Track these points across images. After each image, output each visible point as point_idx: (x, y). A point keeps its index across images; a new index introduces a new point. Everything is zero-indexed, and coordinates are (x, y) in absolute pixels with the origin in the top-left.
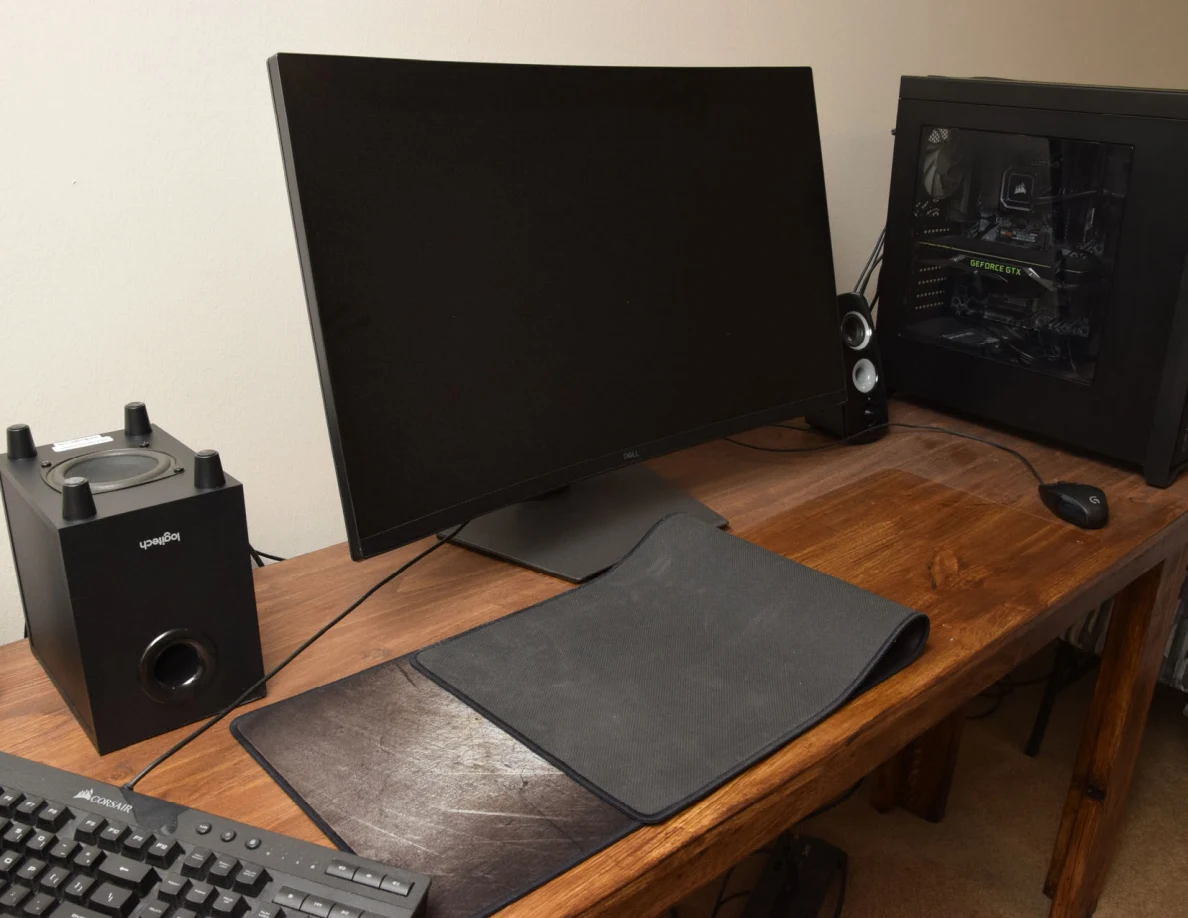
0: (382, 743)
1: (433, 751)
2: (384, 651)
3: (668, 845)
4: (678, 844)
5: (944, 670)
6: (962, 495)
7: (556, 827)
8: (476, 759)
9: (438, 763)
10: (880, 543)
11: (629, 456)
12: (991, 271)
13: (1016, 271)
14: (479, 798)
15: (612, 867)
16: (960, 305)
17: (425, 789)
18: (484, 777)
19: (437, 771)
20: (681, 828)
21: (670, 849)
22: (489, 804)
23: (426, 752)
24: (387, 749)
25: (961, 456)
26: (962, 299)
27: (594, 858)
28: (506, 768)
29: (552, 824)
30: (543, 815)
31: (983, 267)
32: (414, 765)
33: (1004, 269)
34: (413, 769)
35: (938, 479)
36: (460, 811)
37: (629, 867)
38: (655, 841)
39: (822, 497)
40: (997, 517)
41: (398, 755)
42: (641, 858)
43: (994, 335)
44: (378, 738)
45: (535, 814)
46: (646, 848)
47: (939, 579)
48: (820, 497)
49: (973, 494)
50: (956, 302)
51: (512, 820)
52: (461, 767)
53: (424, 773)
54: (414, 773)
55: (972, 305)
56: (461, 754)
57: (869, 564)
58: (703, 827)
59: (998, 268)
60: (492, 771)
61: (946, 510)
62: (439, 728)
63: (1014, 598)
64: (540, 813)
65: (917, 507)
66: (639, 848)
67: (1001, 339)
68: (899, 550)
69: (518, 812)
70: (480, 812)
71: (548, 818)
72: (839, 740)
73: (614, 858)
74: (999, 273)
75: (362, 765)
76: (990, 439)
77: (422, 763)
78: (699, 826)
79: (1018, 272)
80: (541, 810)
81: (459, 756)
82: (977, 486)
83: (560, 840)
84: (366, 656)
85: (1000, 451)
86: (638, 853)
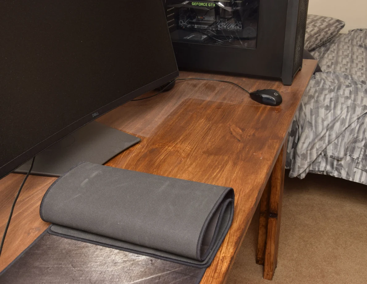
0: (74, 267)
1: (100, 262)
2: (36, 229)
3: (225, 264)
4: (228, 262)
5: (267, 170)
6: (221, 103)
7: (179, 273)
8: (122, 259)
9: (107, 266)
10: (206, 129)
11: (95, 115)
12: (202, 6)
13: (213, 5)
14: (137, 273)
15: (212, 280)
16: (183, 23)
17: (111, 279)
18: (132, 264)
19: (110, 269)
20: (224, 256)
21: (227, 265)
22: (144, 274)
23: (98, 263)
24: (79, 269)
25: (210, 88)
26: (183, 21)
27: (203, 279)
28: (138, 257)
29: (176, 272)
30: (170, 270)
31: (198, 5)
32: (98, 271)
33: (208, 5)
34: (99, 273)
35: (208, 99)
36: (135, 282)
37: (218, 277)
38: (219, 264)
39: (170, 115)
40: (240, 109)
41: (87, 270)
42: (220, 272)
43: (204, 34)
44: (70, 265)
45: (167, 271)
46: (218, 268)
47: (239, 138)
48: (169, 116)
49: (225, 102)
50: (181, 23)
51: (159, 277)
52: (119, 264)
53: (105, 272)
54: (100, 274)
55: (190, 23)
56: (114, 259)
57: (209, 138)
58: (232, 253)
59: (205, 4)
60: (133, 261)
61: (220, 110)
62: (95, 252)
63: (270, 138)
64: (168, 270)
65: (209, 112)
66: (216, 269)
67: (208, 36)
68: (215, 130)
69: (159, 273)
70: (143, 279)
71: (173, 270)
72: (252, 206)
73: (210, 276)
74: (205, 7)
75: (74, 280)
76: (215, 79)
77: (99, 269)
78: (230, 253)
79: (214, 5)
80: (167, 269)
81: (114, 260)
82: (224, 99)
83: (185, 277)
84: (29, 234)
85: (222, 83)
86: (217, 271)
